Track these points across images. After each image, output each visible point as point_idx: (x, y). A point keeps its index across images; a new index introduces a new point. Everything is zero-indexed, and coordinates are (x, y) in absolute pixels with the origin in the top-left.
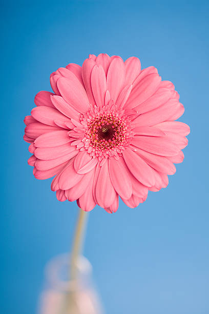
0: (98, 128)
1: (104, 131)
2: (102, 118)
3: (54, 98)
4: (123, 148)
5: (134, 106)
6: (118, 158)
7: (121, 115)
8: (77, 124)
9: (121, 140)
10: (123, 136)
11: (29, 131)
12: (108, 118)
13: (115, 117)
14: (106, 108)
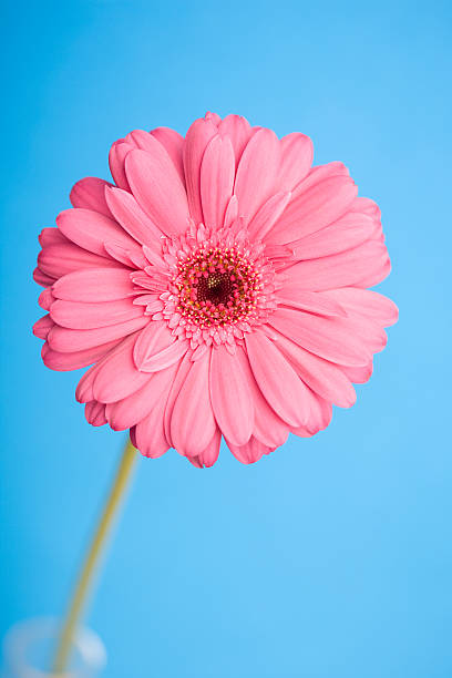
0: (199, 275)
1: (212, 283)
2: (211, 254)
3: (111, 194)
4: (249, 329)
5: (287, 238)
6: (233, 349)
7: (255, 256)
8: (155, 258)
9: (247, 310)
10: (252, 300)
11: (47, 260)
12: (225, 257)
13: (241, 256)
14: (226, 232)
